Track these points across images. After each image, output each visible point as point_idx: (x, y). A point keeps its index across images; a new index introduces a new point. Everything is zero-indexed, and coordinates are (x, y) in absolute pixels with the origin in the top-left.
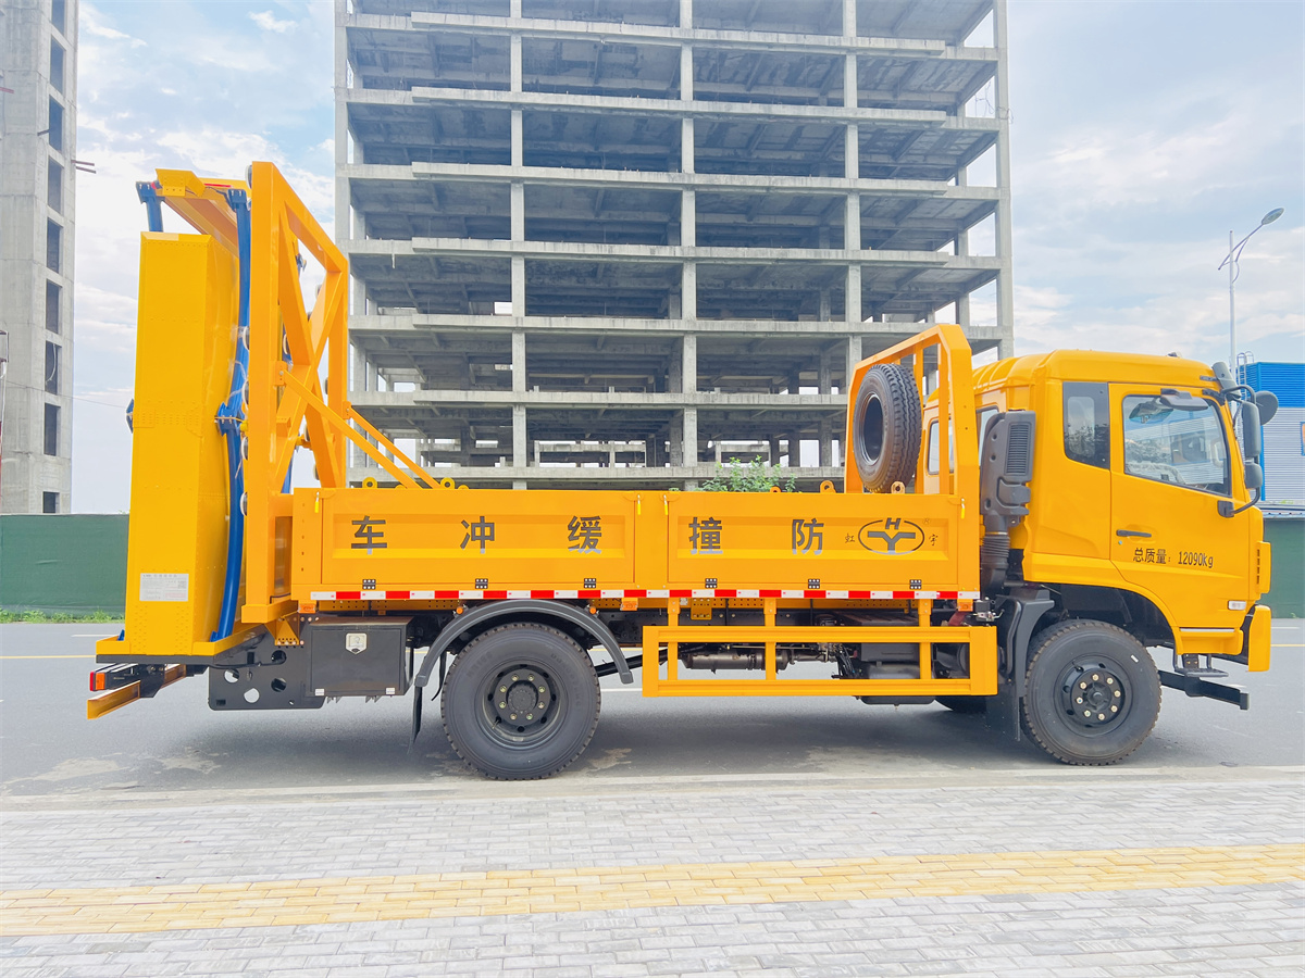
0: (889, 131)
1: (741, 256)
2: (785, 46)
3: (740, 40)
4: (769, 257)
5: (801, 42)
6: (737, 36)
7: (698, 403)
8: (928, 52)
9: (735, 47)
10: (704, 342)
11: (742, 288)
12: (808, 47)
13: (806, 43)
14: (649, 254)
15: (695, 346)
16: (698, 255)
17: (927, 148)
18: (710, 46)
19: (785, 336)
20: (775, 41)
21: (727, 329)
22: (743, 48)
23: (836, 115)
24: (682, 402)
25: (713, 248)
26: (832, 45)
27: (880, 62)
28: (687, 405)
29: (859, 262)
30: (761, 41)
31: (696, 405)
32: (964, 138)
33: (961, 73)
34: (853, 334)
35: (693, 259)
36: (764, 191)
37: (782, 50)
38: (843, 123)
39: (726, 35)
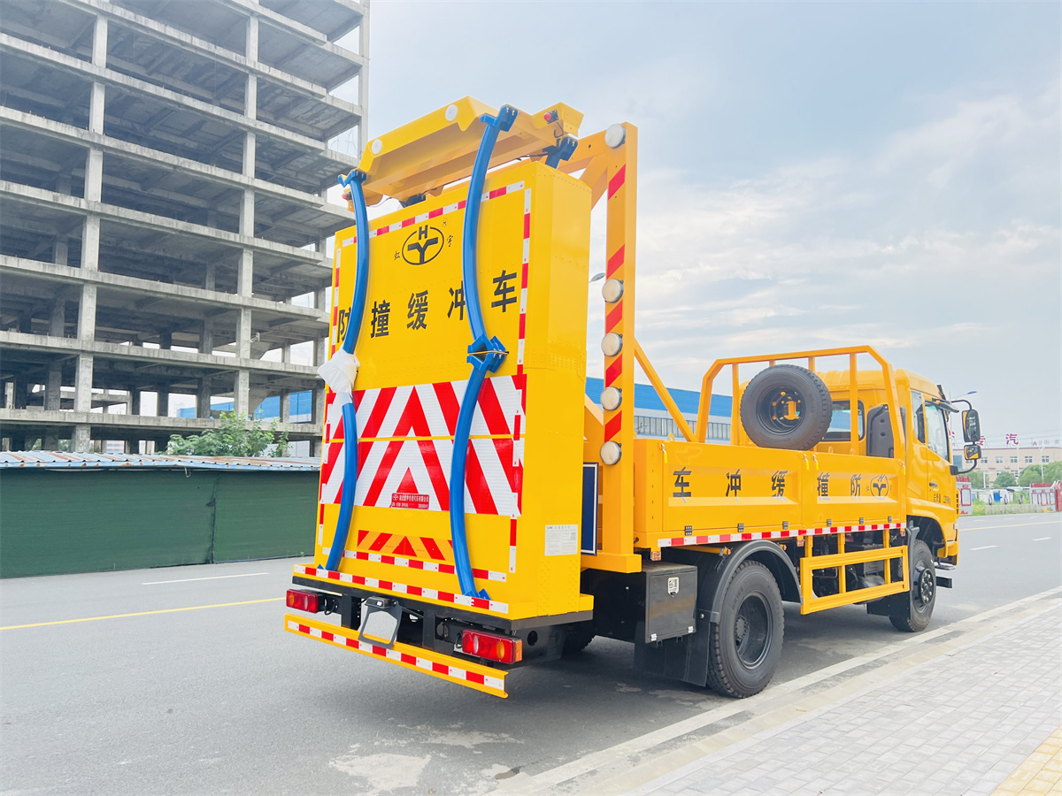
0: (277, 145)
1: (148, 221)
2: (196, 48)
3: (157, 29)
4: (175, 227)
5: (212, 51)
6: (154, 25)
7: (97, 350)
8: (313, 94)
9: (151, 34)
10: (104, 293)
11: (134, 249)
12: (217, 56)
13: (216, 52)
14: (52, 200)
15: (95, 296)
16: (104, 212)
17: (301, 167)
18: (126, 25)
19: (184, 299)
20: (188, 41)
21: (131, 285)
22: (157, 37)
23: (239, 121)
24: (80, 348)
25: (120, 208)
26: (238, 61)
27: (273, 88)
28: (83, 351)
29: (252, 247)
30: (176, 37)
31: (93, 352)
32: (331, 167)
33: (330, 116)
34: (245, 307)
35: (98, 214)
36: (171, 169)
37: (193, 51)
38: (244, 129)
39: (142, 20)
